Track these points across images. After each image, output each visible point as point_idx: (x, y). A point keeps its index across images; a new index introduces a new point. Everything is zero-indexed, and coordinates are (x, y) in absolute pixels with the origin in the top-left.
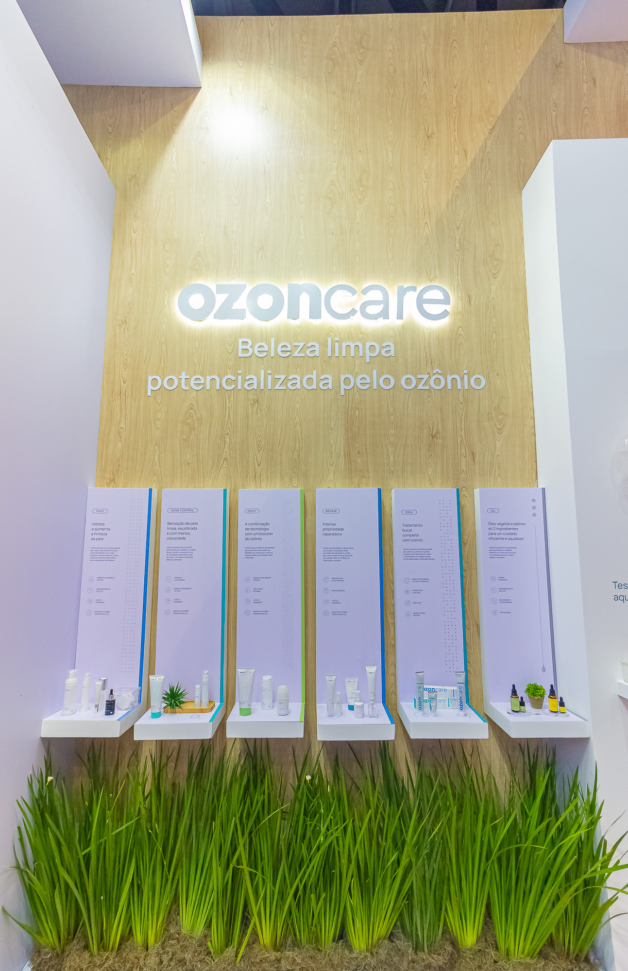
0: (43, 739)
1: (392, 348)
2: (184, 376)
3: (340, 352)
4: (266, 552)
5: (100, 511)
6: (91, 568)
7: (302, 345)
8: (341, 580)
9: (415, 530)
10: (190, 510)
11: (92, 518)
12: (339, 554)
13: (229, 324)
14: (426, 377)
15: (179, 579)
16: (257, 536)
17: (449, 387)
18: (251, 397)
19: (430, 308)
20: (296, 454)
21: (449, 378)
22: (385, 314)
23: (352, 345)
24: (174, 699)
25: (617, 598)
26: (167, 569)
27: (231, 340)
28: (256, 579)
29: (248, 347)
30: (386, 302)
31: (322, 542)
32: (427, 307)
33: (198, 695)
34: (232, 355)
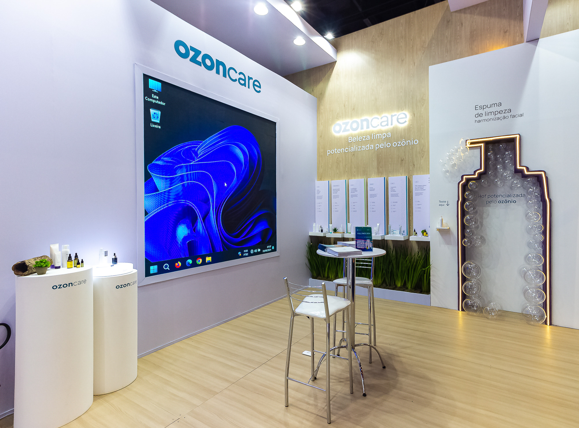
0: (310, 236)
1: (390, 135)
2: (335, 150)
3: (375, 138)
4: (356, 196)
5: (318, 187)
6: (317, 201)
7: (365, 137)
8: (374, 203)
9: (394, 189)
10: (338, 186)
11: (317, 189)
12: (374, 196)
13: (346, 134)
14: (400, 142)
15: (336, 203)
16: (354, 192)
17: (407, 145)
18: (352, 154)
19: (401, 121)
20: (364, 169)
21: (407, 142)
22: (387, 125)
23: (379, 135)
24: (335, 230)
25: (440, 205)
26: (333, 200)
27: (347, 138)
28: (354, 203)
29: (351, 139)
30: (387, 121)
31: (370, 193)
32: (399, 121)
33: (340, 230)
34: (347, 142)
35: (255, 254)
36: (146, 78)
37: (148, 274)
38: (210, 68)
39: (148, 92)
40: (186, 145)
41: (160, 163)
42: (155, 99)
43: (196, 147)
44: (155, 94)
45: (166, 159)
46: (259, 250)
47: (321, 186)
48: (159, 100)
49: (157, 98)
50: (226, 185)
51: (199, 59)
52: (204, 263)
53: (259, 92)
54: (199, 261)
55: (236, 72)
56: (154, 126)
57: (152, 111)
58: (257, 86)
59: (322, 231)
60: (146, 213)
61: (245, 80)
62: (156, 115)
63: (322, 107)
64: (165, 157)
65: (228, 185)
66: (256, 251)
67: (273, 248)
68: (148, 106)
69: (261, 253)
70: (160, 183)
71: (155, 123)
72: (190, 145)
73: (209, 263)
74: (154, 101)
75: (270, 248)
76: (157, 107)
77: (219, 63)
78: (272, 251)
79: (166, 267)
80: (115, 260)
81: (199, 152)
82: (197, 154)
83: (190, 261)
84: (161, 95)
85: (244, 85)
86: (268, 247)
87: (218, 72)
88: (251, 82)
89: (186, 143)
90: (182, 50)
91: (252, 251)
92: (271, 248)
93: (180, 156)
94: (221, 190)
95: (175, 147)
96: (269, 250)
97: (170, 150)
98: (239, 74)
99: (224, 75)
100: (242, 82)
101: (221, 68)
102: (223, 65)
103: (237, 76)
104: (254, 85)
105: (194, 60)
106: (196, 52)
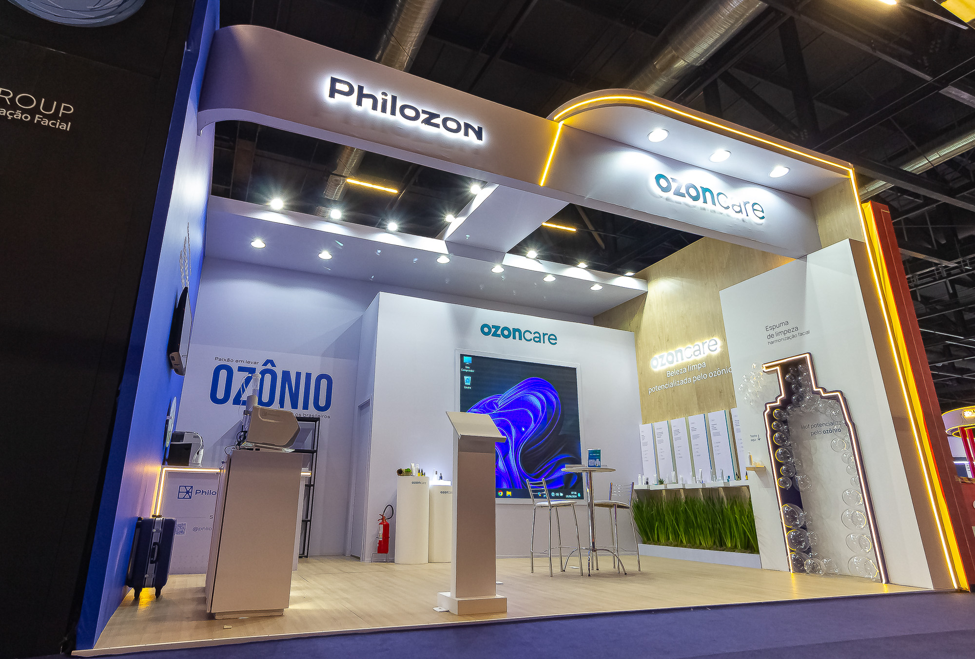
0: (635, 490)
1: (705, 364)
2: (656, 387)
3: (694, 369)
4: (679, 438)
5: (643, 432)
6: (643, 448)
7: (681, 369)
8: (698, 445)
9: (715, 426)
10: (661, 429)
11: (641, 434)
12: (697, 437)
13: (664, 368)
14: (715, 372)
15: (661, 449)
16: (677, 434)
17: (723, 374)
18: (672, 389)
19: (712, 348)
20: (686, 406)
21: (722, 370)
22: (700, 354)
23: (694, 366)
24: (661, 482)
25: (752, 440)
26: (658, 446)
27: (666, 372)
28: (678, 447)
29: (669, 374)
30: (699, 350)
31: (692, 433)
32: (711, 348)
33: (666, 481)
34: (666, 377)
35: (556, 497)
36: (462, 356)
38: (507, 337)
39: (463, 365)
40: (487, 399)
42: (467, 369)
43: (497, 400)
44: (468, 365)
46: (561, 494)
47: (645, 430)
48: (470, 369)
49: (469, 367)
50: (523, 429)
51: (499, 332)
52: (504, 496)
53: (556, 343)
55: (531, 333)
56: (466, 388)
57: (466, 378)
58: (552, 339)
59: (647, 483)
61: (539, 338)
62: (468, 380)
63: (639, 341)
64: (474, 409)
65: (526, 429)
66: (557, 494)
67: (579, 494)
68: (463, 374)
69: (564, 498)
71: (468, 386)
72: (491, 398)
73: (509, 497)
74: (467, 371)
75: (576, 495)
76: (468, 374)
77: (515, 330)
78: (578, 498)
80: (441, 478)
81: (499, 404)
82: (497, 406)
84: (471, 366)
85: (539, 341)
86: (572, 493)
87: (514, 338)
88: (546, 337)
89: (490, 397)
90: (486, 330)
91: (553, 494)
92: (577, 495)
93: (485, 408)
94: (520, 433)
95: (481, 401)
96: (574, 496)
97: (478, 403)
98: (534, 334)
99: (520, 339)
100: (537, 339)
101: (517, 333)
102: (519, 330)
103: (532, 336)
104: (549, 339)
105: (495, 335)
106: (497, 328)
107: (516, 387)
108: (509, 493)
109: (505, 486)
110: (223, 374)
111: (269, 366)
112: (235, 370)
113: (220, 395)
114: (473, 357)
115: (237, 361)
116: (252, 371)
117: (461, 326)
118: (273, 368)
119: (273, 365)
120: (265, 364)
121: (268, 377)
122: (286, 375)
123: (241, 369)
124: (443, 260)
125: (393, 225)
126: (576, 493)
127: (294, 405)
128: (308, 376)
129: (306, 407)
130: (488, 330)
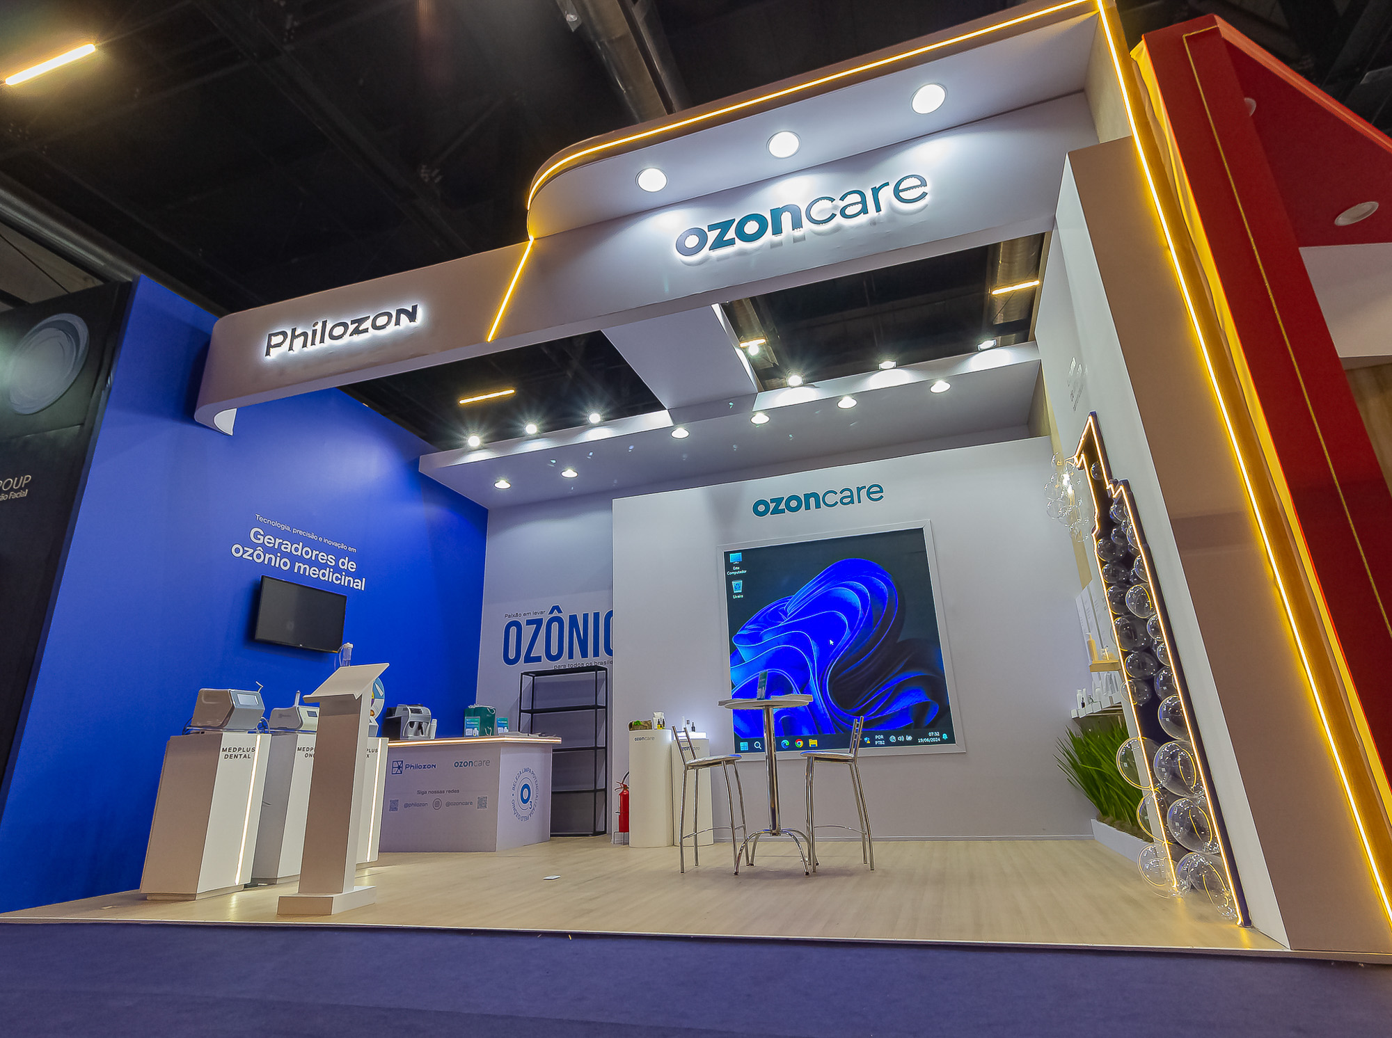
0: (1074, 720)
35: (898, 743)
36: (727, 554)
37: (738, 749)
38: (795, 510)
39: (729, 566)
40: (769, 606)
41: (744, 632)
42: (737, 571)
43: (784, 605)
44: (736, 565)
45: (752, 627)
46: (909, 738)
48: (740, 570)
49: (739, 568)
50: (831, 642)
51: (782, 506)
52: (806, 746)
53: (882, 497)
54: (799, 743)
55: (836, 494)
56: (736, 597)
57: (734, 583)
58: (875, 492)
59: (1083, 704)
60: (733, 686)
61: (851, 496)
62: (737, 585)
64: (750, 624)
65: (836, 644)
66: (901, 738)
67: (945, 736)
68: (729, 580)
69: (914, 742)
70: (745, 653)
71: (738, 594)
72: (774, 606)
73: (814, 748)
74: (735, 573)
75: (938, 737)
76: (738, 577)
77: (807, 497)
78: (943, 742)
79: (757, 745)
81: (788, 611)
82: (785, 614)
83: (787, 742)
84: (742, 565)
85: (851, 502)
86: (930, 734)
88: (864, 492)
89: (774, 603)
91: (893, 739)
92: (941, 736)
93: (765, 620)
94: (825, 649)
95: (759, 613)
96: (933, 740)
97: (755, 616)
98: (841, 493)
99: (818, 506)
100: (845, 501)
101: (812, 500)
102: (815, 495)
103: (838, 497)
104: (869, 493)
105: (777, 511)
106: (778, 501)
107: (814, 581)
108: (813, 742)
109: (805, 732)
110: (513, 630)
111: (556, 614)
112: (523, 624)
113: (512, 656)
114: (745, 553)
115: (525, 614)
116: (538, 623)
117: (724, 513)
118: (559, 615)
119: (560, 611)
120: (551, 612)
121: (555, 625)
122: (573, 619)
123: (529, 622)
124: (681, 433)
125: (595, 417)
126: (937, 734)
127: (584, 654)
128: (596, 615)
129: (596, 654)
130: (762, 507)
